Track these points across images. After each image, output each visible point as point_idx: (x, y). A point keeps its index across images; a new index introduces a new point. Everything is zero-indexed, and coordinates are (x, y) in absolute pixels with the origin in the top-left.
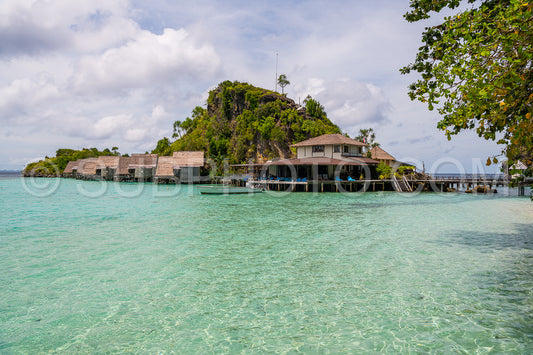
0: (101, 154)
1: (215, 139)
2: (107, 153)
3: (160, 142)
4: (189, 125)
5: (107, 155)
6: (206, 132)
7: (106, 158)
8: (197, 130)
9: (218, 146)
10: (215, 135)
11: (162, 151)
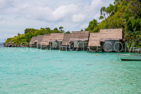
0: (52, 32)
1: (132, 19)
2: (56, 31)
3: (91, 23)
4: (112, 10)
5: (56, 32)
6: (124, 14)
7: (55, 34)
8: (118, 13)
9: (133, 24)
10: (131, 16)
11: (92, 29)
